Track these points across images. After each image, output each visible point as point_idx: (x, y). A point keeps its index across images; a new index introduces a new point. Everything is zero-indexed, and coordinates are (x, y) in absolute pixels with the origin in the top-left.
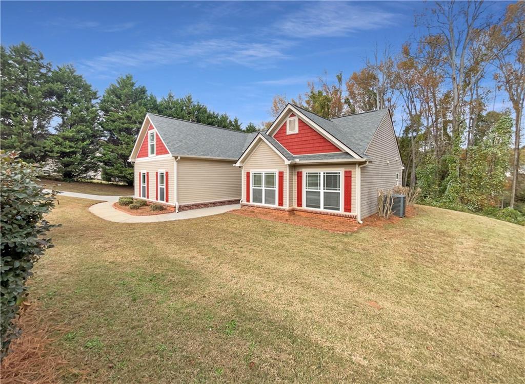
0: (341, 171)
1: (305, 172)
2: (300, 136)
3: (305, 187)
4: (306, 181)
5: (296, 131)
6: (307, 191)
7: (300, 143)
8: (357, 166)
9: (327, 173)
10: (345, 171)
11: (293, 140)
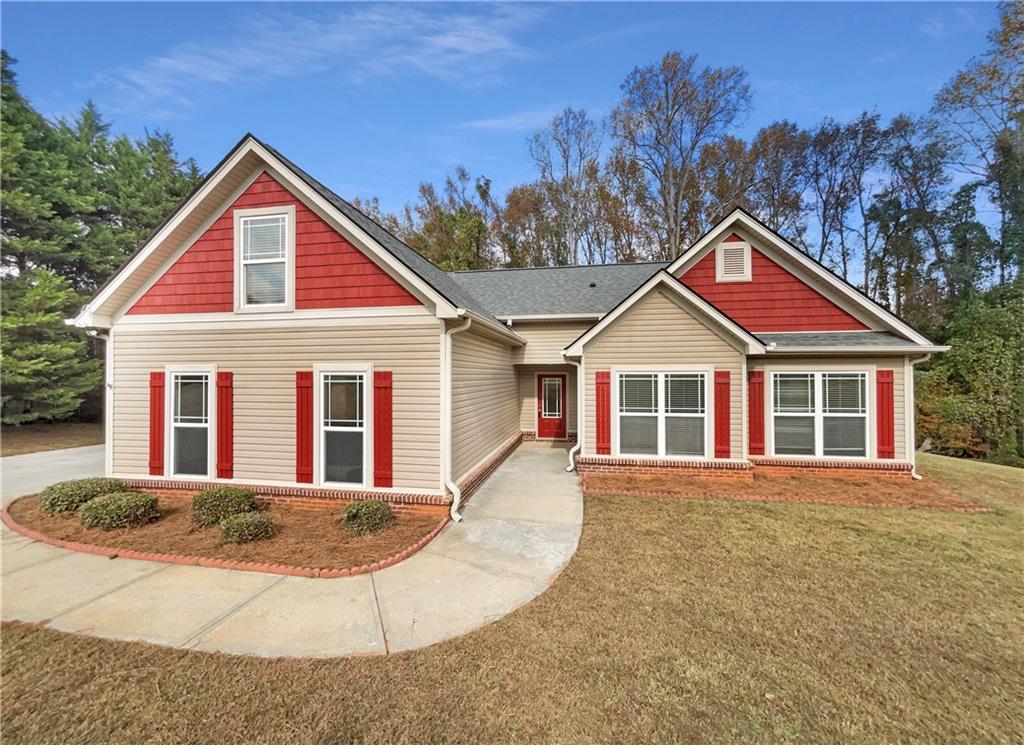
0: (869, 373)
1: (771, 372)
2: (756, 288)
3: (772, 408)
4: (776, 393)
5: (747, 276)
6: (776, 417)
7: (759, 305)
8: (907, 361)
9: (830, 376)
10: (878, 372)
11: (736, 297)
